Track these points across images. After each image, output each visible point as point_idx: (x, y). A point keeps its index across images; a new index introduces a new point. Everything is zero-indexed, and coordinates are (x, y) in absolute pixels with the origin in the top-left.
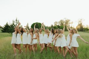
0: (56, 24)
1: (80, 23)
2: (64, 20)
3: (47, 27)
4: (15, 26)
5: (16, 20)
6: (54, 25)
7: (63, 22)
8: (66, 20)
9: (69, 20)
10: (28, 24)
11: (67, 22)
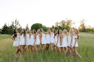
0: (57, 25)
1: (82, 24)
2: (66, 21)
3: (48, 27)
4: (14, 27)
5: (16, 21)
6: (55, 26)
7: (65, 23)
8: (68, 21)
9: (71, 21)
10: (27, 25)
11: (69, 22)
